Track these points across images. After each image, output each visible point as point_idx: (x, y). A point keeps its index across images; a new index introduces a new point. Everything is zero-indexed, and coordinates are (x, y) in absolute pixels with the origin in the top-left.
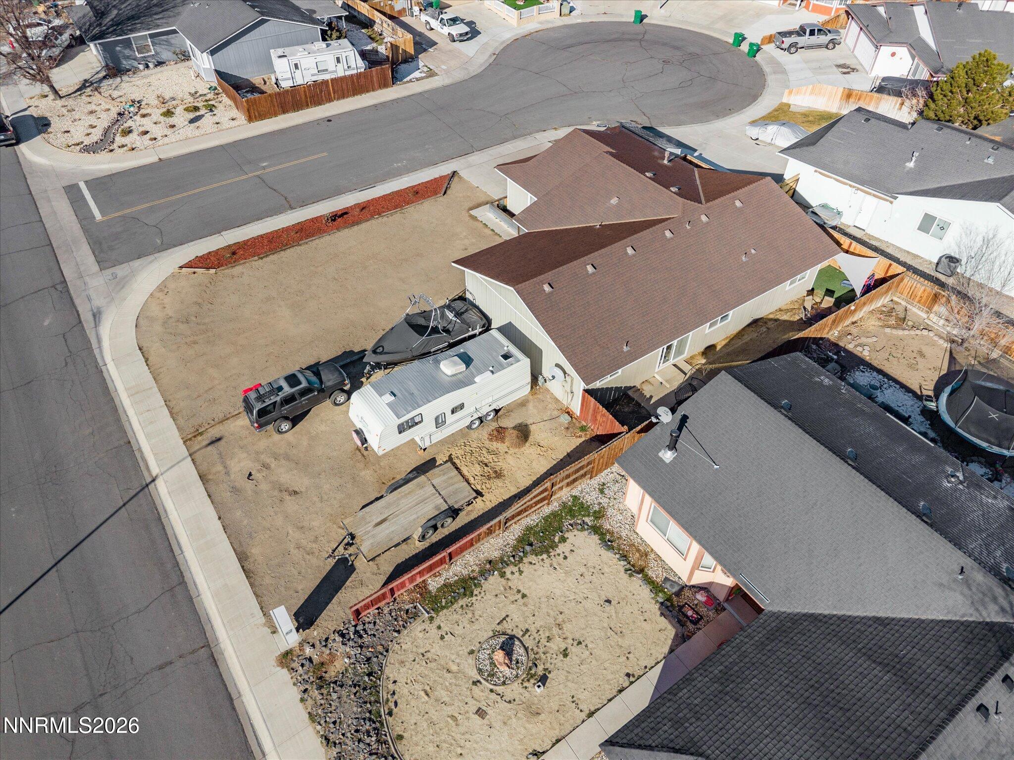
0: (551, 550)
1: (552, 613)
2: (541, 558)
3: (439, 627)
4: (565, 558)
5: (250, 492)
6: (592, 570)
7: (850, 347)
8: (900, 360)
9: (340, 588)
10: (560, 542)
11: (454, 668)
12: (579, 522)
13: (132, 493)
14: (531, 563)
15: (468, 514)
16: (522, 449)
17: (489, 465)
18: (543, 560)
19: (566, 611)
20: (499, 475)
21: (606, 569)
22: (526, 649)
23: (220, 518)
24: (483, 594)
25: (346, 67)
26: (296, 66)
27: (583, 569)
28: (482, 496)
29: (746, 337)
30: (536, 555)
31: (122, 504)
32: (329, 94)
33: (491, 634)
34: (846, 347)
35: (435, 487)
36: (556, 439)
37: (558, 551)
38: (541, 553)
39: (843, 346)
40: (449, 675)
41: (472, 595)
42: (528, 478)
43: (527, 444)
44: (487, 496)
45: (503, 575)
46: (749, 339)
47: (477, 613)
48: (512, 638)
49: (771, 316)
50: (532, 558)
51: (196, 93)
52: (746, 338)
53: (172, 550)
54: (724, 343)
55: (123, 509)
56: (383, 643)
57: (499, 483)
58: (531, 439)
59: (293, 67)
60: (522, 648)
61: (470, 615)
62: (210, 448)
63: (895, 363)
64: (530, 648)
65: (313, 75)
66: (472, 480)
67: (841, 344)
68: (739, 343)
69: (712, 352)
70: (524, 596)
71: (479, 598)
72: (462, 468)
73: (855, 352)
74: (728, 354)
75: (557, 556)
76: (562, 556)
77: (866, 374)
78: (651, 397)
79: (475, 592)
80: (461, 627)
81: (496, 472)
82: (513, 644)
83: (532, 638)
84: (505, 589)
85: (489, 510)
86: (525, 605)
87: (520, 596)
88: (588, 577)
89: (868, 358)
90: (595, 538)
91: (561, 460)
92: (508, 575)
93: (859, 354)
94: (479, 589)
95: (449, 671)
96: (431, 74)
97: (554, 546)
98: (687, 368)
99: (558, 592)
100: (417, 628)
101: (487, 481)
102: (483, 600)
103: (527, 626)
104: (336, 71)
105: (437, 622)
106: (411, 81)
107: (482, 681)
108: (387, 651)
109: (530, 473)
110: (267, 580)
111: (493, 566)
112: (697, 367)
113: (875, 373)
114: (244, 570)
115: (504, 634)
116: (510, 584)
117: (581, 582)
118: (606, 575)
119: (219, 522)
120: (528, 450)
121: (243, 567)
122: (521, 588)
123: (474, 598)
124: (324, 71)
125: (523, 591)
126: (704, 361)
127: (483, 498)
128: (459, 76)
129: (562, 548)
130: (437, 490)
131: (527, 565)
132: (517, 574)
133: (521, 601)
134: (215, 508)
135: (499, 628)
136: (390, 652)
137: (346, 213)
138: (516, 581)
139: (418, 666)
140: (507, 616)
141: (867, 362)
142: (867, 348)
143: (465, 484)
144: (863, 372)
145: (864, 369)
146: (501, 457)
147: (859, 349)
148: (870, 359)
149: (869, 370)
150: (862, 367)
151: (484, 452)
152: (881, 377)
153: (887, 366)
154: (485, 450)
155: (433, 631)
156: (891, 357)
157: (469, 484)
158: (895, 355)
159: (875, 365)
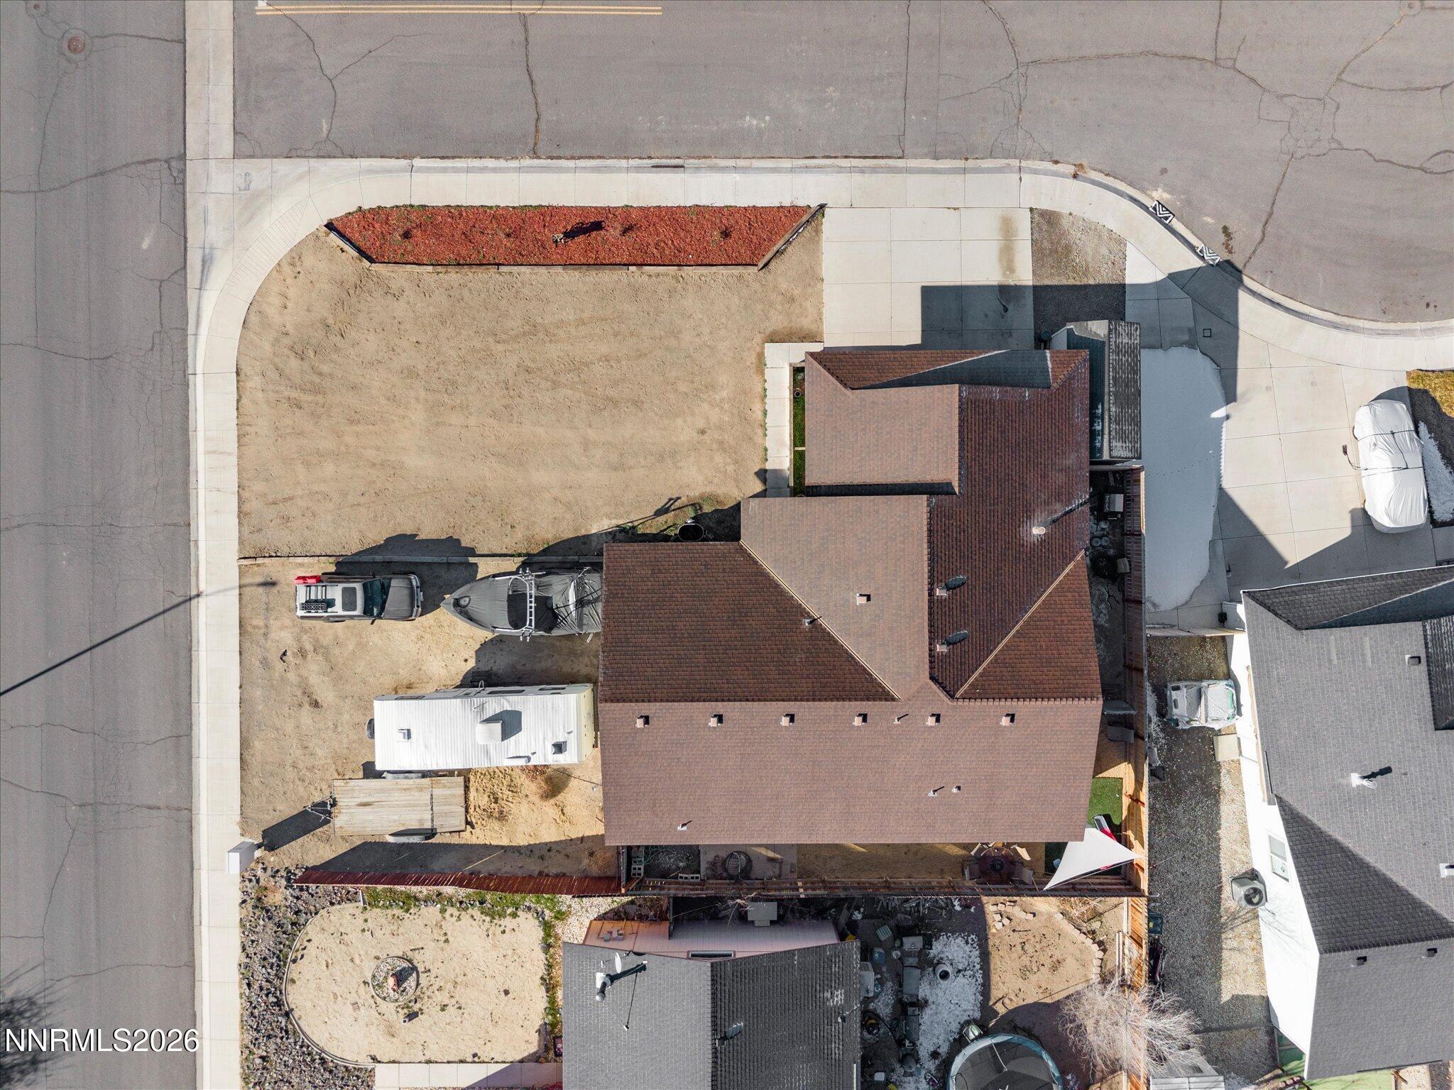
0: (497, 917)
1: (457, 970)
2: (484, 917)
3: (366, 921)
4: (504, 932)
5: (277, 674)
6: (516, 957)
8: (1024, 958)
9: (309, 832)
10: (509, 915)
11: (357, 961)
12: (539, 909)
13: (176, 600)
14: (472, 917)
15: (452, 837)
16: (544, 804)
17: (500, 801)
18: (484, 921)
19: (470, 976)
20: (502, 817)
21: (528, 965)
22: (418, 984)
23: (241, 687)
24: (416, 917)
27: (510, 952)
28: (473, 827)
30: (482, 913)
31: (161, 609)
33: (400, 954)
34: (986, 906)
35: (432, 798)
36: (585, 812)
37: (503, 922)
38: (487, 914)
39: (985, 902)
40: (350, 964)
41: (407, 911)
42: (527, 837)
43: (552, 801)
44: (477, 831)
45: (443, 911)
47: (401, 930)
48: (414, 969)
50: (476, 912)
53: (190, 694)
55: (161, 617)
56: (317, 905)
57: (496, 825)
58: (560, 797)
60: (415, 983)
61: (395, 927)
62: (261, 590)
64: (422, 985)
66: (471, 811)
67: (985, 899)
70: (447, 941)
71: (412, 917)
72: (471, 789)
73: (989, 918)
75: (497, 926)
76: (502, 928)
77: (967, 948)
79: (411, 911)
80: (382, 932)
81: (501, 812)
82: (411, 974)
83: (428, 979)
84: (436, 925)
85: (471, 845)
86: (442, 949)
87: (444, 938)
88: (508, 962)
89: (994, 931)
90: (542, 934)
91: (571, 840)
92: (447, 915)
93: (990, 923)
94: (417, 909)
95: (352, 960)
97: (502, 915)
99: (475, 956)
100: (351, 908)
101: (486, 819)
102: (414, 921)
103: (431, 968)
105: (367, 915)
107: (371, 985)
108: (316, 914)
109: (532, 834)
110: (256, 782)
113: (978, 952)
114: (241, 758)
115: (410, 962)
116: (443, 923)
117: (499, 962)
118: (524, 969)
119: (238, 691)
120: (549, 808)
121: (241, 754)
122: (449, 934)
123: (408, 915)
125: (449, 937)
127: (473, 831)
129: (508, 922)
130: (432, 803)
131: (468, 916)
132: (455, 919)
133: (441, 944)
134: (241, 672)
135: (410, 954)
136: (319, 915)
137: (597, 226)
138: (450, 924)
139: (333, 940)
140: (422, 948)
141: (987, 935)
142: (1006, 921)
143: (463, 810)
144: (967, 943)
145: (973, 940)
146: (518, 799)
147: (998, 917)
148: (994, 935)
149: (975, 945)
150: (974, 937)
151: (505, 783)
152: (978, 960)
153: (1001, 953)
154: (508, 778)
155: (360, 921)
156: (1019, 947)
157: (467, 811)
158: (1026, 948)
159: (991, 943)
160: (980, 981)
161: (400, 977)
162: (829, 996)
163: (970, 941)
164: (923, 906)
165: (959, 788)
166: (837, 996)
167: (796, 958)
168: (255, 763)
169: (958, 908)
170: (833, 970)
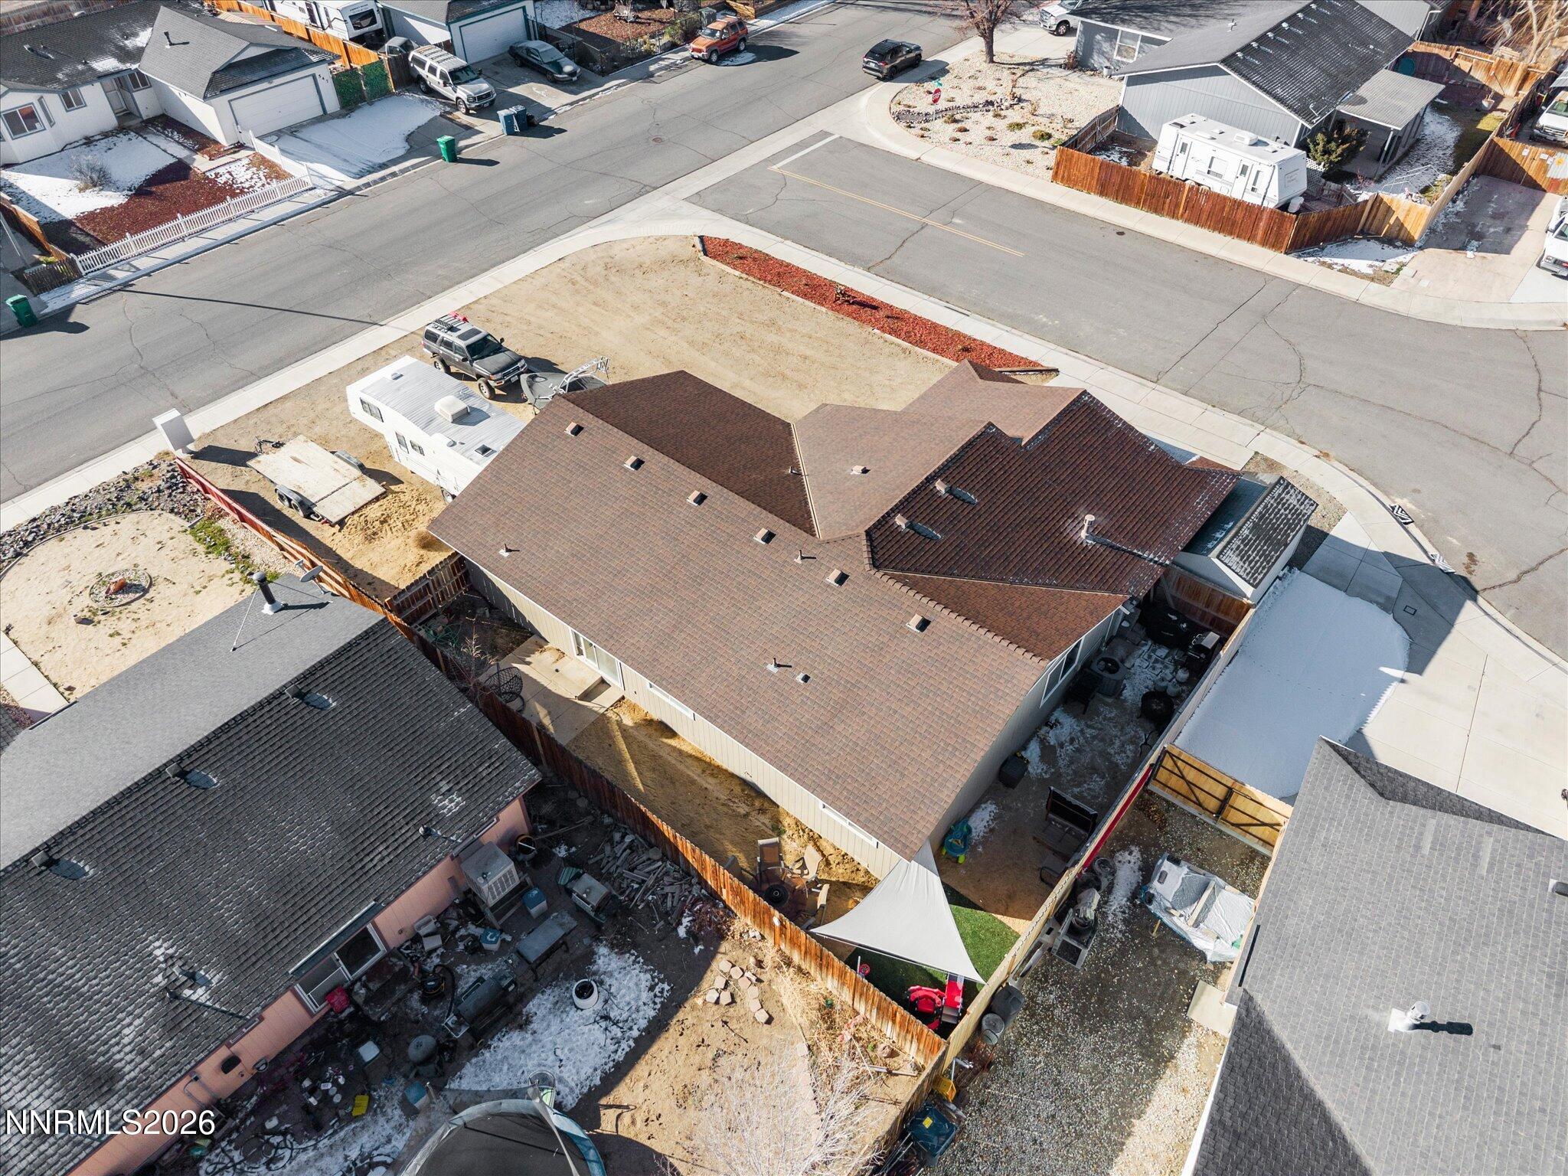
1: (169, 618)
3: (172, 538)
7: (721, 964)
8: (705, 1073)
9: (234, 464)
11: (120, 557)
13: (367, 320)
14: (242, 591)
15: (317, 529)
17: (386, 525)
19: (171, 628)
20: (371, 537)
22: (129, 603)
23: (330, 373)
24: (207, 561)
25: (1250, 187)
26: (1184, 148)
28: (339, 530)
29: (711, 780)
31: (352, 318)
32: (1177, 205)
33: (154, 575)
34: (719, 956)
35: (344, 485)
39: (722, 949)
40: (113, 556)
41: (206, 553)
42: (368, 564)
43: (422, 552)
44: (339, 536)
45: (229, 571)
46: (705, 785)
47: (183, 562)
48: (145, 591)
49: (787, 822)
51: (1071, 121)
52: (709, 783)
54: (685, 748)
55: (346, 321)
56: (161, 505)
57: (359, 538)
58: (433, 553)
59: (1179, 147)
60: (129, 600)
61: (182, 556)
63: (696, 1059)
64: (129, 607)
65: (1198, 172)
66: (357, 516)
67: (725, 946)
68: (693, 772)
69: (656, 734)
70: (198, 592)
71: (203, 559)
72: (378, 503)
73: (709, 976)
74: (655, 757)
77: (645, 996)
78: (529, 663)
79: (210, 555)
80: (169, 553)
81: (375, 533)
82: (136, 593)
83: (141, 606)
84: (210, 577)
85: (321, 543)
86: (185, 595)
87: (199, 589)
89: (698, 1001)
92: (228, 576)
93: (705, 985)
94: (214, 557)
95: (118, 554)
96: (1384, 278)
98: (603, 702)
100: (179, 522)
101: (359, 529)
102: (200, 562)
103: (156, 601)
104: (1232, 185)
105: (179, 535)
106: (1330, 266)
107: (100, 578)
108: (151, 509)
109: (374, 564)
111: (242, 561)
112: (610, 714)
113: (652, 1013)
114: (269, 404)
115: (151, 585)
116: (216, 579)
119: (327, 373)
120: (414, 555)
122: (207, 589)
123: (203, 556)
124: (1217, 175)
125: (204, 592)
126: (628, 721)
127: (336, 533)
130: (340, 488)
132: (229, 582)
133: (191, 591)
135: (160, 580)
136: (151, 512)
137: (875, 308)
138: (217, 585)
139: (131, 533)
140: (174, 584)
141: (686, 999)
142: (725, 998)
143: (353, 509)
144: (651, 988)
145: (662, 992)
146: (400, 534)
147: (720, 983)
148: (694, 1007)
149: (658, 1000)
150: (667, 987)
151: (407, 517)
152: (643, 1024)
153: (682, 1041)
154: (412, 517)
155: (169, 535)
156: (711, 1055)
157: (353, 513)
158: (722, 1061)
159: (680, 1015)
160: (620, 1056)
161: (123, 588)
162: (444, 790)
163: (657, 990)
164: (644, 894)
165: (806, 679)
166: (451, 801)
169: (682, 932)
170: (480, 769)
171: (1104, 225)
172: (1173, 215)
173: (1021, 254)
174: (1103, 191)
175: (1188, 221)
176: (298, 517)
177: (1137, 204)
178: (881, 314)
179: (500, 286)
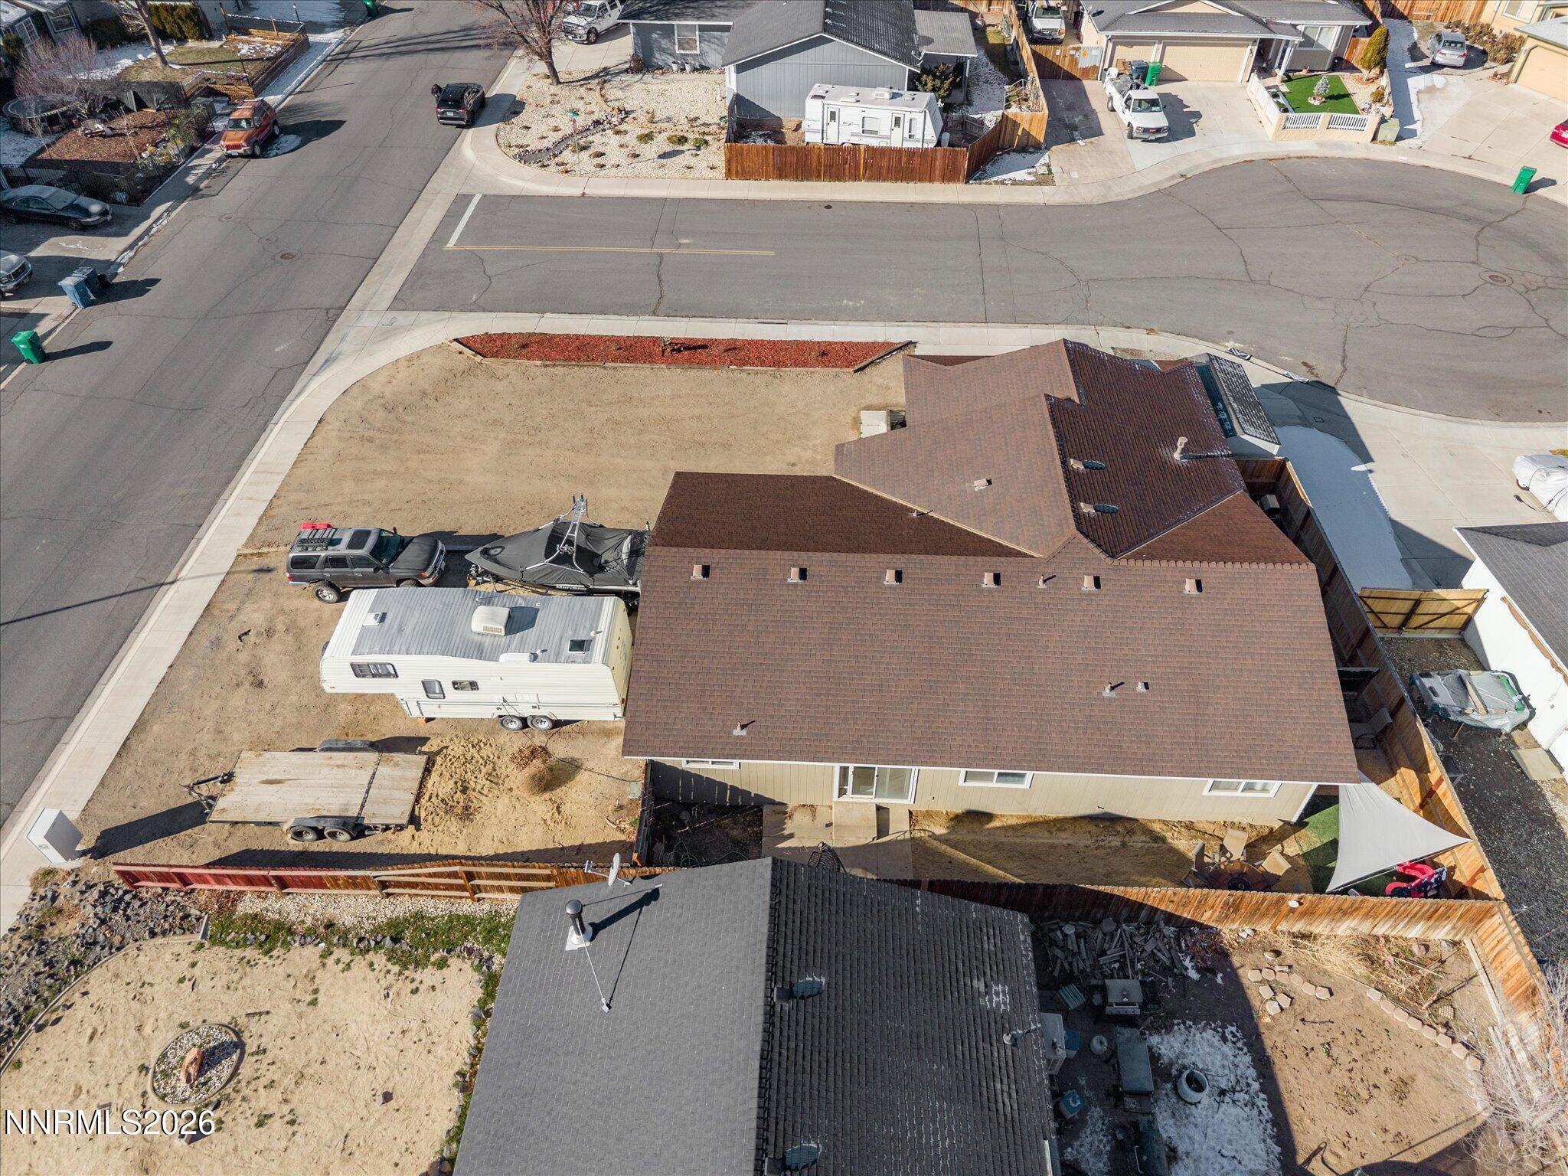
0: (411, 967)
1: (313, 1055)
2: (390, 966)
3: (193, 965)
4: (415, 991)
5: (225, 654)
6: (423, 1035)
7: (1249, 976)
8: (1335, 1071)
9: (170, 834)
10: (433, 964)
11: (147, 1030)
12: (486, 954)
13: (143, 584)
14: (371, 964)
15: (381, 843)
16: (533, 798)
17: (469, 792)
18: (388, 972)
19: (331, 1065)
20: (467, 814)
21: (440, 1050)
22: (235, 1073)
23: (171, 666)
24: (280, 961)
25: (906, 135)
26: (833, 116)
27: (415, 1026)
28: (418, 829)
29: (1064, 835)
30: (389, 960)
31: (123, 591)
32: (857, 168)
33: (226, 1020)
34: (1241, 972)
35: (373, 778)
36: (592, 813)
37: (418, 976)
38: (398, 962)
39: (1237, 964)
40: (133, 1033)
41: (266, 953)
42: (496, 844)
43: (547, 796)
44: (424, 835)
45: (325, 955)
46: (1065, 842)
47: (247, 982)
48: (240, 1045)
49: (1157, 827)
50: (379, 959)
51: (696, 119)
52: (1064, 838)
53: (101, 675)
54: (1013, 821)
55: (115, 600)
56: (128, 935)
57: (454, 825)
58: (559, 792)
59: (827, 116)
60: (230, 1070)
61: (236, 977)
62: (251, 576)
63: (1317, 1067)
64: (240, 1077)
65: (853, 135)
66: (423, 801)
67: (1236, 960)
68: (1043, 838)
69: (976, 825)
70: (314, 1003)
71: (270, 962)
72: (433, 774)
73: (1251, 993)
74: (998, 847)
75: (408, 980)
76: (414, 986)
77: (1227, 1049)
78: (791, 836)
79: (275, 953)
80: (212, 983)
81: (466, 808)
82: (229, 1055)
83: (256, 1066)
84: (306, 976)
85: (407, 855)
86: (301, 1016)
87: (309, 998)
88: (407, 1042)
89: (1267, 1020)
90: (479, 993)
91: (563, 849)
92: (330, 961)
93: (1256, 1003)
94: (283, 951)
95: (139, 1029)
96: (1046, 179)
97: (418, 964)
98: (899, 827)
99: (353, 1028)
100: (178, 943)
101: (442, 813)
102: (271, 969)
103: (269, 1047)
104: (889, 138)
105: (200, 956)
106: (1002, 183)
107: (151, 1072)
108: (118, 949)
109: (505, 840)
110: (128, 773)
111: (328, 932)
112: (917, 834)
113: (1248, 1059)
114: (124, 744)
115: (238, 1034)
116: (318, 974)
117: (391, 1042)
118: (431, 1057)
119: (165, 670)
120: (540, 805)
121: (128, 739)
122: (322, 992)
123: (266, 959)
124: (872, 132)
125: (321, 995)
126: (940, 830)
127: (417, 834)
128: (1087, 195)
129: (428, 976)
130: (370, 783)
131: (364, 963)
132: (341, 966)
133: (303, 1006)
134: (181, 651)
135: (242, 1021)
136: (123, 952)
137: (704, 347)
138: (329, 978)
139: (123, 994)
140: (268, 1013)
141: (1256, 1026)
142: (1285, 1001)
143: (413, 798)
144: (1224, 1039)
145: (1234, 1036)
146: (496, 793)
147: (1265, 991)
148: (1269, 1027)
149: (1240, 1044)
150: (1234, 1029)
151: (484, 770)
152: (1252, 1073)
153: (1291, 1061)
154: (490, 767)
155: (184, 964)
156: (1321, 1053)
157: (417, 801)
158: (1335, 1052)
159: (1268, 1043)
160: (1267, 1114)
161: (208, 1059)
163: (1229, 1037)
164: (1133, 967)
165: (1146, 686)
166: (997, 994)
167: (919, 902)
168: (139, 749)
169: (1193, 975)
170: (986, 946)
171: (809, 204)
172: (855, 177)
173: (772, 253)
174: (781, 175)
175: (870, 179)
176: (343, 843)
177: (818, 178)
178: (715, 351)
179: (281, 477)
